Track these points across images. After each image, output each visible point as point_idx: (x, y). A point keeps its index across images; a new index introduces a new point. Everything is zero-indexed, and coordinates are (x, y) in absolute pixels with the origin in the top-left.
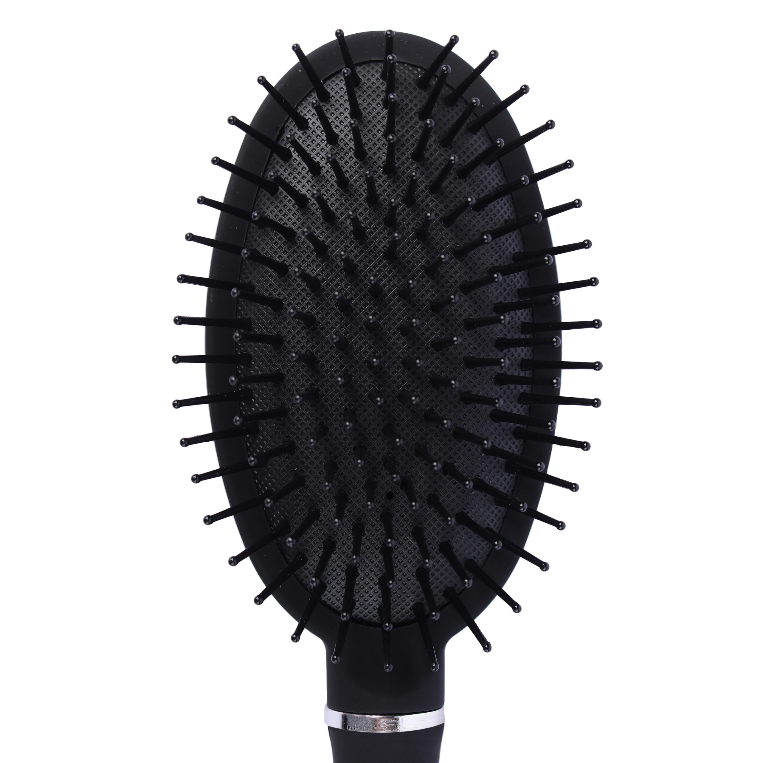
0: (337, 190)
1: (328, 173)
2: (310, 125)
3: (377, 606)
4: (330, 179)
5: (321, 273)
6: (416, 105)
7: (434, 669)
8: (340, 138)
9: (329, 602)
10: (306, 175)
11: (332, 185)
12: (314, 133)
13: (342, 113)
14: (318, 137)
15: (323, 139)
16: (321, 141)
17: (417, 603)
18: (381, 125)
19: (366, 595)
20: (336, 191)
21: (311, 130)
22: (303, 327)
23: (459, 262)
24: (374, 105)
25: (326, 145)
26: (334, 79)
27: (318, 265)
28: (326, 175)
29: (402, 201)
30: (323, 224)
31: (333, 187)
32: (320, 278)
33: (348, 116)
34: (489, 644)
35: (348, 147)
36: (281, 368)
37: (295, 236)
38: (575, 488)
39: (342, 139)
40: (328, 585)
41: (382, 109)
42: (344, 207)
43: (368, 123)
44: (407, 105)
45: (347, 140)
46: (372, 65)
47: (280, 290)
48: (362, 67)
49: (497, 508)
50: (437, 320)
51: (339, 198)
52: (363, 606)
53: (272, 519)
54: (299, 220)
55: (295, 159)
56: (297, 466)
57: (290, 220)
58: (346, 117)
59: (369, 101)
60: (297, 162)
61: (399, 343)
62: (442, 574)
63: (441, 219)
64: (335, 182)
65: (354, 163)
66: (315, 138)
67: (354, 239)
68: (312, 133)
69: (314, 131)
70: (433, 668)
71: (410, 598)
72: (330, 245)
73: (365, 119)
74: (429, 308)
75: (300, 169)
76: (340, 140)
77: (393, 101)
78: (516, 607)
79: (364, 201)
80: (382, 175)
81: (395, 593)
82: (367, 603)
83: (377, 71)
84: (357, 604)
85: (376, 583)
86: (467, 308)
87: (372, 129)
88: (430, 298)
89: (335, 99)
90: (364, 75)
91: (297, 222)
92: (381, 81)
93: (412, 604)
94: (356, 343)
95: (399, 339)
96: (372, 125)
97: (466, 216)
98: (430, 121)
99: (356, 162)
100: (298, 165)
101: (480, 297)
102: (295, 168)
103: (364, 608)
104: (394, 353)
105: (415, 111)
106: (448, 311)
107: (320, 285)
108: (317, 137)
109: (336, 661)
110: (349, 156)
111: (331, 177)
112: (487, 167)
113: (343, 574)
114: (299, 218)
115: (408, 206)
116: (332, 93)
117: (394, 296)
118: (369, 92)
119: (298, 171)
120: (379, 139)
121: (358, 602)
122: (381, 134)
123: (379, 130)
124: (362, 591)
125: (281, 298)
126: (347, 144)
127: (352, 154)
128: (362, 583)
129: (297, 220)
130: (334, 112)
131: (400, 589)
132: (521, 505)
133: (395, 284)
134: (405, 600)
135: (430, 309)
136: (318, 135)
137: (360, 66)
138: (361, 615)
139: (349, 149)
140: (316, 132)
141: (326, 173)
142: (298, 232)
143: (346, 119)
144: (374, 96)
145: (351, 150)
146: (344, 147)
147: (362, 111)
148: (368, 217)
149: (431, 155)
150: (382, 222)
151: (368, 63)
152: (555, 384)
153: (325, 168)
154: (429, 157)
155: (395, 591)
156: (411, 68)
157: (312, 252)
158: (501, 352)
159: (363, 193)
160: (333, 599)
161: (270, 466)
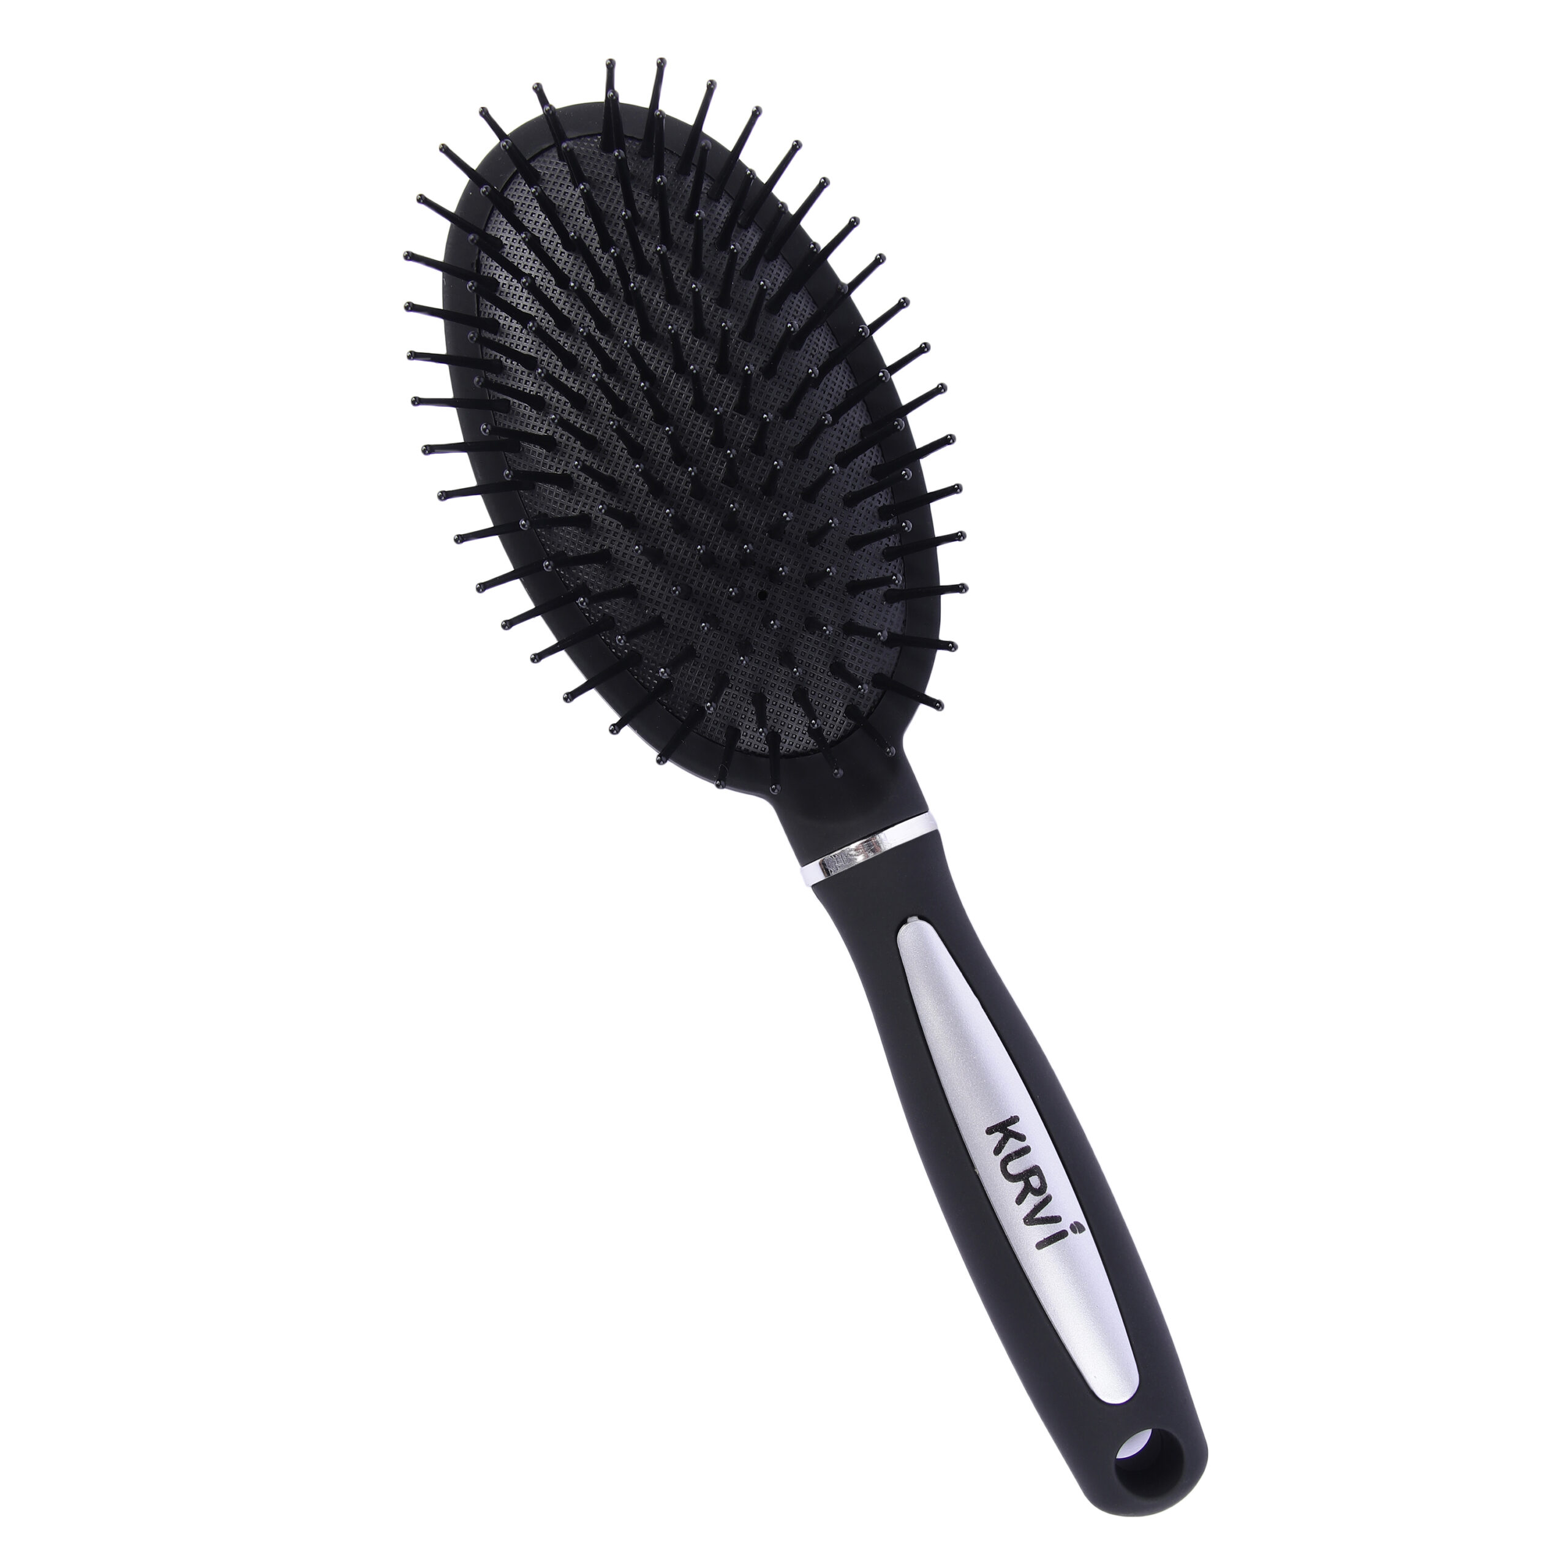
0: (561, 292)
1: (544, 281)
2: (504, 242)
3: (806, 729)
4: (548, 285)
5: (581, 387)
6: (609, 170)
7: (890, 754)
8: (541, 239)
9: (751, 749)
10: (521, 294)
11: (554, 290)
12: (512, 248)
13: (533, 214)
14: (518, 250)
15: (524, 249)
16: (523, 252)
17: (848, 706)
18: (580, 206)
19: (788, 721)
20: (560, 295)
21: (508, 247)
22: (587, 453)
23: (727, 310)
24: (564, 189)
25: (530, 253)
26: (511, 186)
27: (575, 380)
28: (542, 284)
29: (636, 273)
30: (562, 335)
31: (555, 292)
32: (582, 393)
33: (541, 213)
34: (939, 702)
35: (555, 244)
36: (583, 509)
37: (537, 361)
38: (958, 488)
39: (544, 239)
40: (740, 728)
41: (574, 190)
42: (576, 307)
43: (565, 210)
44: (599, 174)
45: (549, 238)
46: (546, 154)
47: (545, 427)
48: (536, 160)
49: (890, 565)
50: (730, 382)
51: (567, 300)
52: (790, 735)
53: (648, 685)
54: (534, 343)
55: (504, 284)
56: (647, 607)
57: (525, 349)
58: (539, 215)
59: (557, 187)
60: (507, 286)
61: (699, 422)
62: (861, 661)
63: (687, 273)
64: (555, 285)
65: (568, 257)
66: (515, 252)
67: (602, 334)
68: (510, 248)
69: (511, 246)
70: (888, 753)
71: (838, 703)
72: (578, 353)
73: (560, 207)
74: (715, 371)
75: (512, 291)
76: (543, 241)
78: (950, 645)
79: (595, 290)
80: (603, 255)
81: (818, 705)
82: (793, 729)
83: (554, 157)
84: (783, 736)
85: (792, 702)
86: (759, 356)
87: (572, 214)
88: (712, 361)
89: (520, 204)
90: (541, 167)
91: (533, 347)
92: (562, 164)
93: (843, 710)
94: (651, 443)
95: (697, 418)
96: (570, 210)
97: (714, 261)
98: (619, 152)
99: (569, 255)
100: (509, 288)
101: (768, 339)
102: (507, 293)
103: (792, 737)
104: (698, 436)
105: (610, 176)
106: (738, 367)
107: (586, 400)
108: (516, 250)
109: (776, 791)
110: (559, 253)
111: (549, 283)
112: (717, 204)
113: (752, 708)
114: (533, 341)
115: (646, 275)
116: (514, 200)
117: (671, 375)
118: (554, 179)
119: (511, 295)
120: (584, 221)
121: (783, 734)
122: (583, 215)
123: (580, 212)
124: (781, 718)
125: (550, 433)
126: (551, 241)
127: (560, 248)
128: (776, 708)
129: (532, 344)
130: (524, 216)
131: (821, 698)
133: (666, 363)
134: (837, 719)
135: (717, 373)
136: (517, 248)
137: (534, 160)
138: (793, 748)
139: (557, 246)
140: (513, 246)
141: (542, 281)
142: (539, 356)
143: (540, 217)
144: (560, 181)
145: (559, 245)
146: (549, 246)
147: (554, 201)
148: (606, 305)
149: (648, 212)
150: (625, 303)
151: (541, 153)
152: (882, 377)
153: (538, 277)
154: (647, 216)
155: (817, 703)
156: (589, 139)
157: (562, 370)
158: (817, 389)
159: (590, 283)
160: (754, 742)
161: (619, 624)
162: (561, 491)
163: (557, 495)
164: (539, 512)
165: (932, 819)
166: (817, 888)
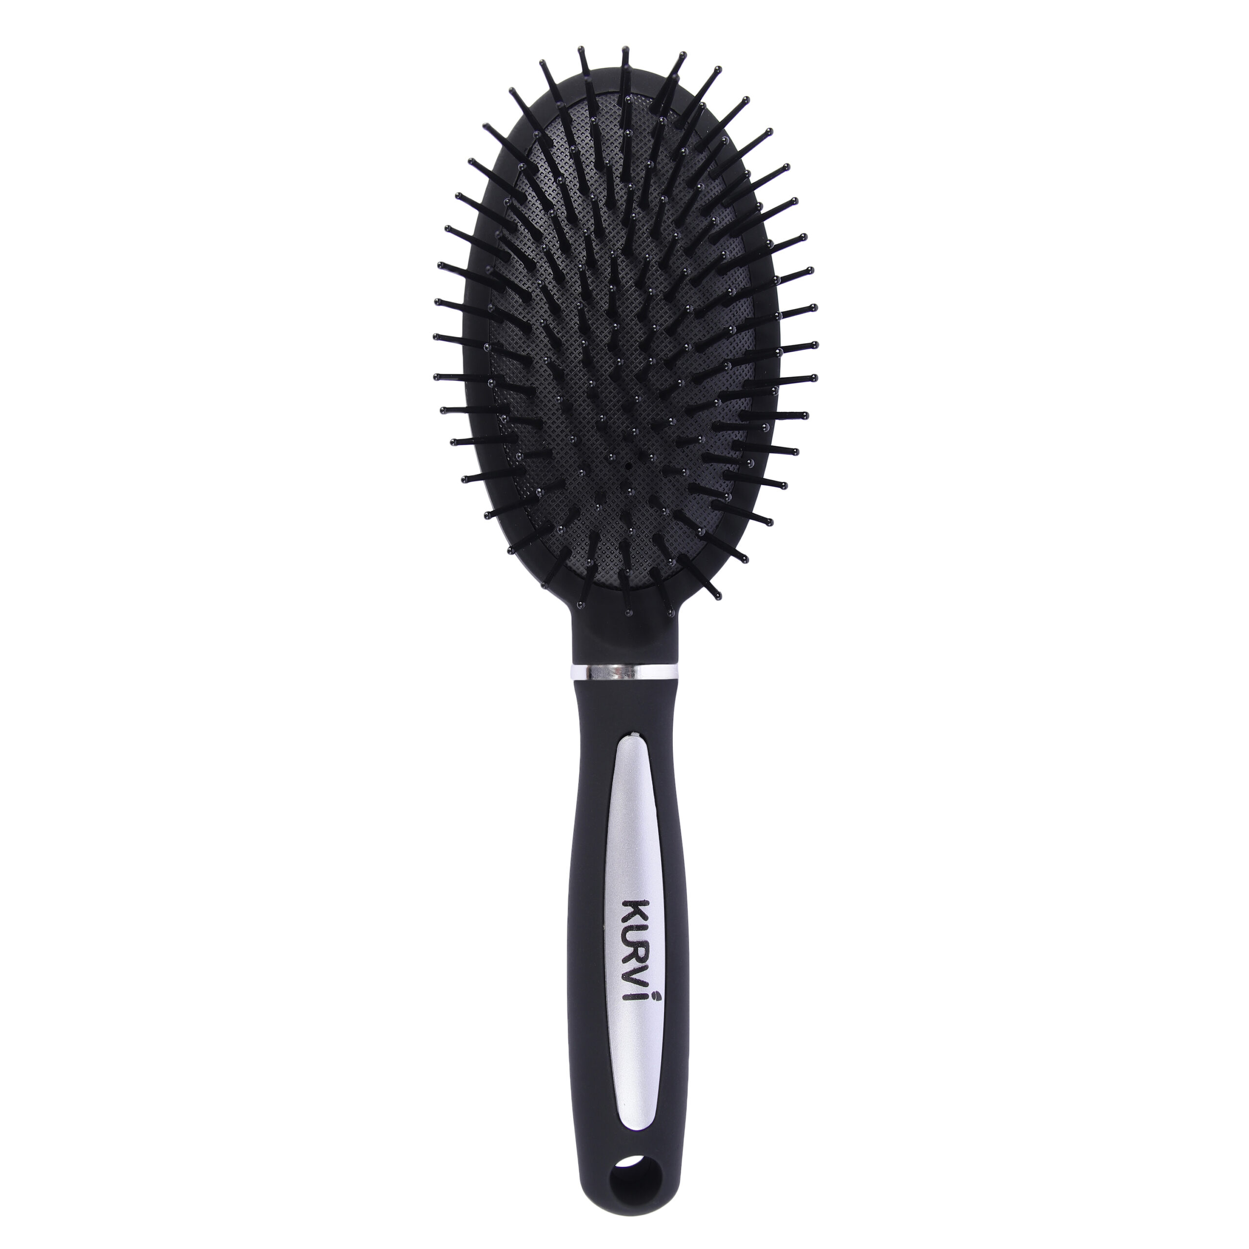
0: (579, 196)
1: (571, 183)
2: (555, 144)
3: (618, 571)
4: (573, 187)
5: (565, 268)
6: (648, 126)
7: (671, 615)
8: (581, 153)
9: (574, 568)
10: (551, 185)
11: (575, 192)
12: (558, 150)
13: (583, 133)
14: (562, 154)
15: (566, 155)
16: (565, 156)
17: (654, 567)
18: (618, 142)
19: (608, 560)
20: (578, 198)
21: (556, 148)
22: (550, 315)
23: (689, 259)
24: (612, 126)
25: (569, 160)
26: (576, 107)
27: (563, 261)
28: (569, 184)
29: (637, 205)
30: (567, 226)
31: (575, 194)
32: (565, 272)
33: (589, 135)
34: (719, 593)
35: (589, 161)
36: (530, 352)
37: (542, 236)
38: (796, 452)
39: (583, 154)
40: (573, 551)
41: (619, 129)
42: (585, 211)
43: (607, 141)
44: (640, 126)
45: (588, 155)
46: (609, 95)
47: (529, 284)
48: (600, 97)
49: (724, 483)
50: (670, 309)
51: (581, 203)
52: (605, 570)
53: (522, 493)
54: (546, 223)
55: (542, 173)
56: (545, 440)
57: (538, 224)
58: (587, 136)
59: (607, 122)
60: (544, 175)
61: (636, 328)
62: (676, 541)
63: (672, 222)
64: (578, 190)
65: (595, 174)
66: (560, 155)
67: (595, 237)
68: (557, 150)
69: (558, 149)
70: (669, 614)
71: (648, 563)
72: (573, 243)
73: (604, 137)
75: (546, 180)
76: (582, 156)
77: (629, 102)
78: (744, 558)
79: (603, 205)
80: (619, 183)
81: (633, 558)
82: (609, 567)
83: (614, 100)
84: (600, 569)
85: (616, 548)
86: (697, 300)
87: (610, 146)
88: (663, 289)
89: (577, 123)
90: (602, 103)
91: (544, 225)
92: (618, 107)
93: (649, 569)
94: (597, 328)
95: (636, 324)
96: (610, 142)
97: (695, 221)
99: (596, 173)
100: (544, 177)
101: (708, 291)
102: (542, 180)
103: (606, 572)
104: (632, 337)
105: (647, 131)
106: (680, 301)
107: (565, 278)
108: (561, 153)
109: (581, 607)
110: (590, 168)
111: (574, 186)
112: (713, 182)
113: (587, 540)
114: (546, 221)
115: (643, 210)
116: (574, 118)
117: (631, 286)
118: (607, 116)
119: (544, 183)
120: (617, 154)
121: (601, 567)
122: (618, 149)
123: (616, 146)
124: (604, 556)
125: (530, 290)
126: (587, 158)
127: (592, 166)
128: (604, 548)
129: (544, 223)
130: (576, 132)
131: (638, 554)
132: (749, 461)
133: (631, 277)
134: (642, 573)
135: (664, 299)
136: (562, 152)
137: (599, 97)
138: (603, 580)
139: (590, 163)
140: (560, 150)
141: (570, 182)
142: (545, 234)
143: (587, 138)
144: (612, 119)
145: (592, 163)
146: (585, 161)
147: (601, 131)
148: (607, 219)
149: (663, 167)
150: (620, 223)
151: (606, 94)
152: (777, 353)
153: (568, 178)
154: (661, 169)
155: (633, 556)
156: (643, 98)
157: (557, 250)
158: (727, 340)
159: (603, 199)
160: (578, 564)
161: (520, 443)
162: (520, 333)
163: (516, 335)
164: (499, 341)
165: (677, 670)
166: (578, 684)
